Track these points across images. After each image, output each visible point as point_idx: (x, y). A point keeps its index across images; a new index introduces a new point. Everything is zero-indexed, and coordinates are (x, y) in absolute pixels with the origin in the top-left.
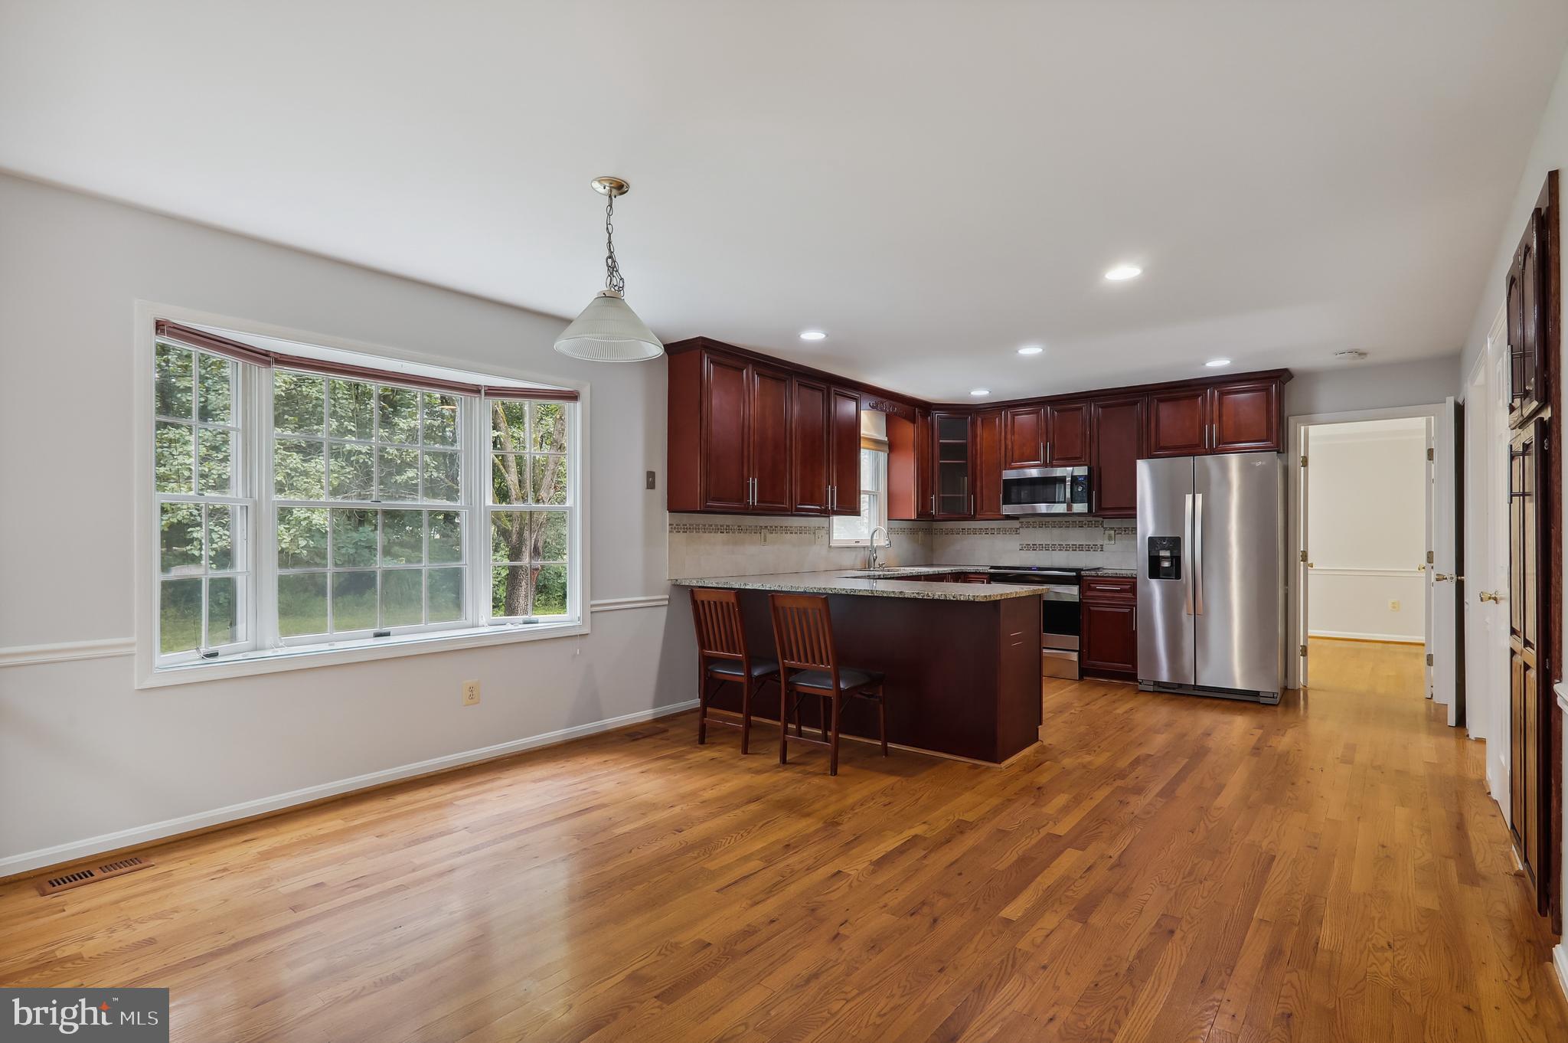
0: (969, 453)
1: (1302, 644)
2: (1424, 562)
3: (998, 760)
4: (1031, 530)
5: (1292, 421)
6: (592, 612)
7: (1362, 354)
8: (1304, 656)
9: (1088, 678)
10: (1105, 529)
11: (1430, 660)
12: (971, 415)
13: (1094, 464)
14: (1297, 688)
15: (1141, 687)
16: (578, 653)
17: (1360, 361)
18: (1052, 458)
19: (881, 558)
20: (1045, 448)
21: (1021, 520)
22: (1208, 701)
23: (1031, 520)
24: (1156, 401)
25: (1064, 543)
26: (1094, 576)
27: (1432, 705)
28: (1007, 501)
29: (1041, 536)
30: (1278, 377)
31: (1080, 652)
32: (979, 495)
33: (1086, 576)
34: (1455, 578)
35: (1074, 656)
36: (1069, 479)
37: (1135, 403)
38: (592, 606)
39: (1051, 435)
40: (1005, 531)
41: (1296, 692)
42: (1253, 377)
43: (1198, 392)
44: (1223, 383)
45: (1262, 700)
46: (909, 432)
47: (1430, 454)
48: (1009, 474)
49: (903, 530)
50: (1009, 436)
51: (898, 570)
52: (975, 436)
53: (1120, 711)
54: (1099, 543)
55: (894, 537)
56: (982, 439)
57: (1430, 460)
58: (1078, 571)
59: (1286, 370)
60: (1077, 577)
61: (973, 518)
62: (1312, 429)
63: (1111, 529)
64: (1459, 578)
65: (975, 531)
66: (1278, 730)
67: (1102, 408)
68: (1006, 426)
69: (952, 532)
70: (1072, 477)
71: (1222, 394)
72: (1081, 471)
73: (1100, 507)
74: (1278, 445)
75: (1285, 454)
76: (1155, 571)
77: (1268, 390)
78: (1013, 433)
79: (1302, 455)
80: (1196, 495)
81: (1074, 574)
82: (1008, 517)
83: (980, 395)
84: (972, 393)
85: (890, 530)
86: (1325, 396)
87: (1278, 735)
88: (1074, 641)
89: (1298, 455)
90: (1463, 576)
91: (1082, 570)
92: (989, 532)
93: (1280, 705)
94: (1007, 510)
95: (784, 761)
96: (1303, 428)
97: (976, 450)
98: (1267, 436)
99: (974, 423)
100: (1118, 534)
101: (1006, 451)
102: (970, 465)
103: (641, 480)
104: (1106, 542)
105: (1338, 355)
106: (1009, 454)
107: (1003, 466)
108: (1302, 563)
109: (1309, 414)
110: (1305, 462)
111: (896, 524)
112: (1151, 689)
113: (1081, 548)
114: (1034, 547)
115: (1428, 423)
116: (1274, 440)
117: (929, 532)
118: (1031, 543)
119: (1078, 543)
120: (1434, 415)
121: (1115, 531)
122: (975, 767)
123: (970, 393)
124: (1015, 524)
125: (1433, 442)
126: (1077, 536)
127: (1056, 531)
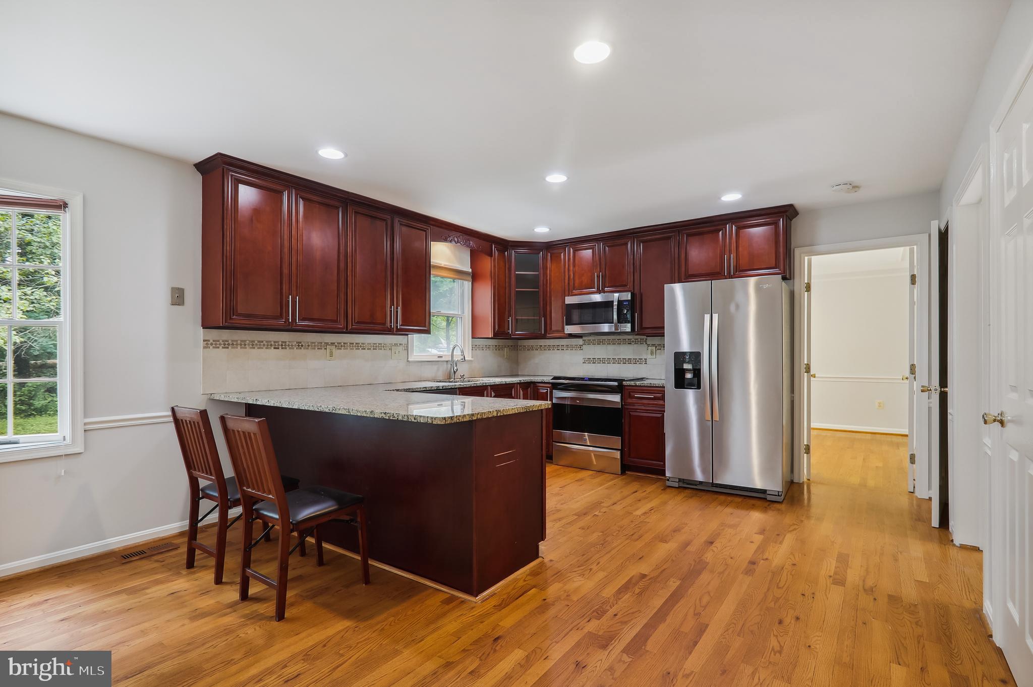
0: (541, 283)
1: (806, 443)
2: (907, 373)
3: (474, 591)
4: (592, 346)
5: (797, 252)
6: (85, 431)
7: (855, 187)
8: (807, 453)
9: (629, 473)
10: (648, 345)
11: (912, 459)
12: (542, 251)
13: (637, 291)
14: (801, 482)
15: (668, 483)
16: (63, 474)
17: (853, 196)
18: (604, 286)
19: (463, 370)
20: (599, 277)
21: (584, 338)
22: (722, 498)
23: (591, 338)
24: (685, 235)
25: (617, 357)
26: (633, 386)
27: (915, 499)
28: (569, 323)
29: (599, 351)
30: (785, 212)
31: (622, 451)
32: (548, 317)
33: (627, 386)
34: (939, 389)
35: (618, 455)
36: (616, 303)
37: (669, 238)
38: (85, 424)
39: (603, 266)
40: (572, 347)
41: (800, 485)
42: (763, 212)
43: (719, 227)
44: (741, 219)
45: (769, 498)
46: (487, 264)
47: (913, 279)
48: (569, 300)
49: (488, 347)
50: (571, 268)
51: (477, 381)
52: (545, 268)
53: (639, 512)
54: (644, 357)
55: (479, 352)
56: (551, 271)
57: (913, 284)
58: (620, 381)
59: (791, 206)
60: (620, 387)
61: (544, 337)
62: (814, 259)
63: (653, 345)
64: (943, 389)
65: (549, 348)
66: (778, 535)
67: (643, 242)
68: (569, 259)
69: (531, 348)
70: (619, 301)
71: (739, 229)
72: (627, 296)
73: (641, 327)
74: (784, 272)
75: (792, 280)
76: (680, 382)
77: (776, 224)
78: (574, 266)
79: (806, 281)
80: (713, 314)
81: (616, 384)
82: (571, 336)
83: (542, 232)
84: (535, 230)
85: (474, 347)
86: (825, 230)
87: (776, 542)
88: (617, 441)
89: (802, 282)
90: (947, 387)
91: (624, 380)
92: (560, 348)
93: (785, 501)
94: (569, 329)
95: (244, 596)
96: (806, 258)
97: (547, 280)
98: (776, 264)
99: (545, 259)
100: (658, 349)
101: (569, 280)
102: (541, 293)
103: (163, 297)
104: (649, 356)
105: (835, 187)
106: (572, 283)
107: (567, 293)
108: (806, 374)
109: (812, 248)
110: (808, 288)
111: (479, 342)
112: (676, 485)
113: (629, 361)
114: (594, 361)
115: (912, 252)
116: (782, 267)
117: (515, 348)
118: (591, 357)
119: (627, 357)
120: (916, 244)
121: (656, 347)
122: (452, 599)
123: (533, 230)
124: (580, 341)
125: (916, 270)
126: (626, 351)
127: (611, 348)
